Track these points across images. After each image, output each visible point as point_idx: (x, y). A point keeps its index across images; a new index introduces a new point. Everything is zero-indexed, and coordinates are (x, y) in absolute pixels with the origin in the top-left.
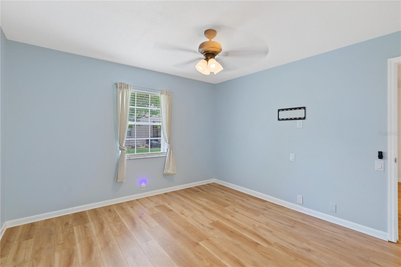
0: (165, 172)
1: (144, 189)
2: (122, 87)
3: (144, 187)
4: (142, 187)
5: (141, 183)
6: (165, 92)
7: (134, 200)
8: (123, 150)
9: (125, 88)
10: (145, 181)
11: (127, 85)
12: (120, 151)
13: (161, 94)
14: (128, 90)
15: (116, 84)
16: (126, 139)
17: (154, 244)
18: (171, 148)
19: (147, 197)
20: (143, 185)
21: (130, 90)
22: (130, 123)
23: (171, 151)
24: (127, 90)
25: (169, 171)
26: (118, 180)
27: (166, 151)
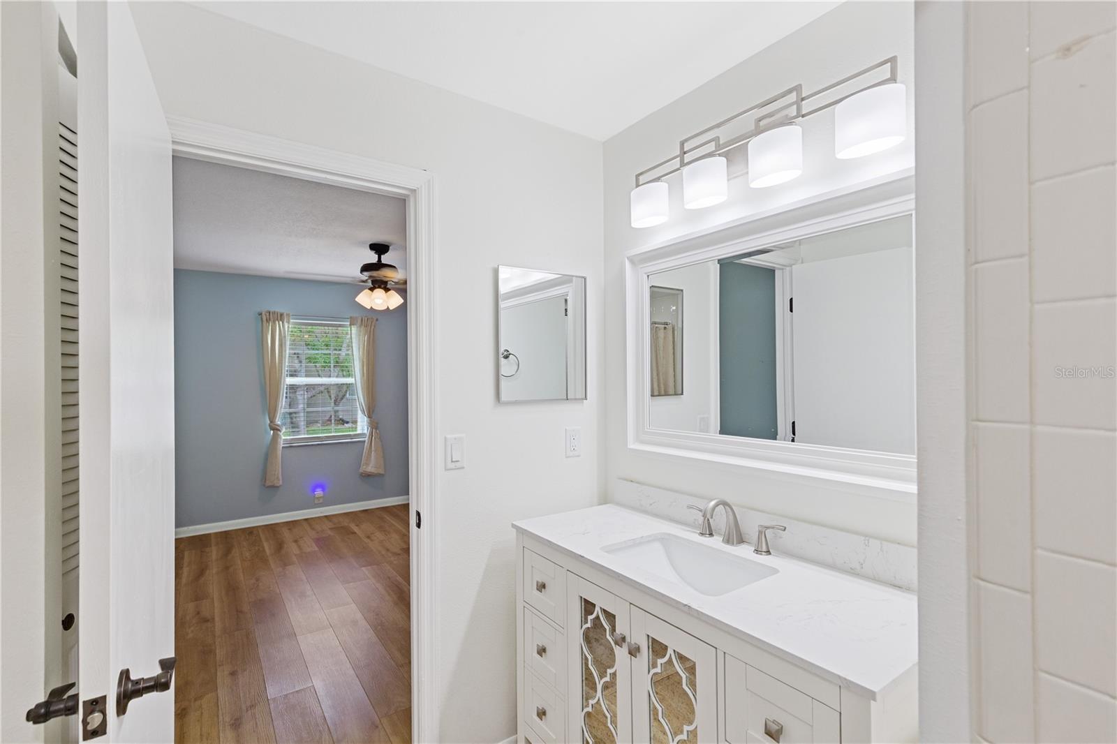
0: (361, 471)
1: (321, 501)
2: (272, 319)
3: (320, 497)
4: (316, 496)
5: (314, 491)
6: (359, 321)
7: (301, 520)
8: (275, 431)
9: (277, 319)
10: (323, 487)
11: (282, 315)
12: (272, 432)
13: (350, 325)
14: (283, 323)
15: (261, 314)
16: (283, 411)
17: (352, 611)
18: (374, 425)
19: (326, 516)
20: (319, 493)
21: (288, 322)
22: (290, 381)
23: (374, 430)
24: (281, 323)
25: (370, 469)
26: (267, 482)
27: (366, 432)
